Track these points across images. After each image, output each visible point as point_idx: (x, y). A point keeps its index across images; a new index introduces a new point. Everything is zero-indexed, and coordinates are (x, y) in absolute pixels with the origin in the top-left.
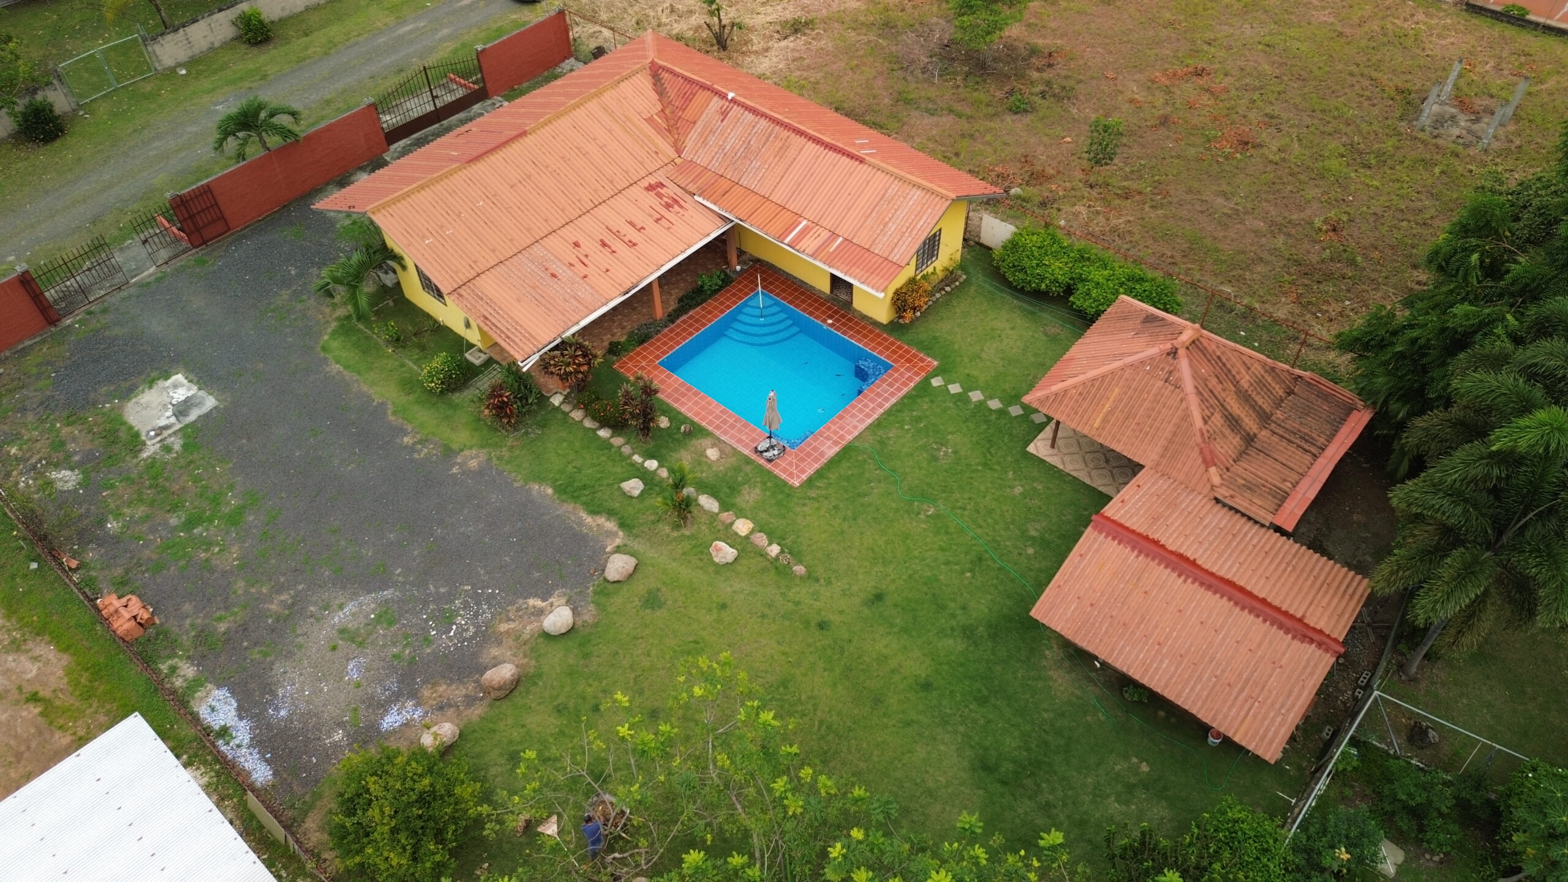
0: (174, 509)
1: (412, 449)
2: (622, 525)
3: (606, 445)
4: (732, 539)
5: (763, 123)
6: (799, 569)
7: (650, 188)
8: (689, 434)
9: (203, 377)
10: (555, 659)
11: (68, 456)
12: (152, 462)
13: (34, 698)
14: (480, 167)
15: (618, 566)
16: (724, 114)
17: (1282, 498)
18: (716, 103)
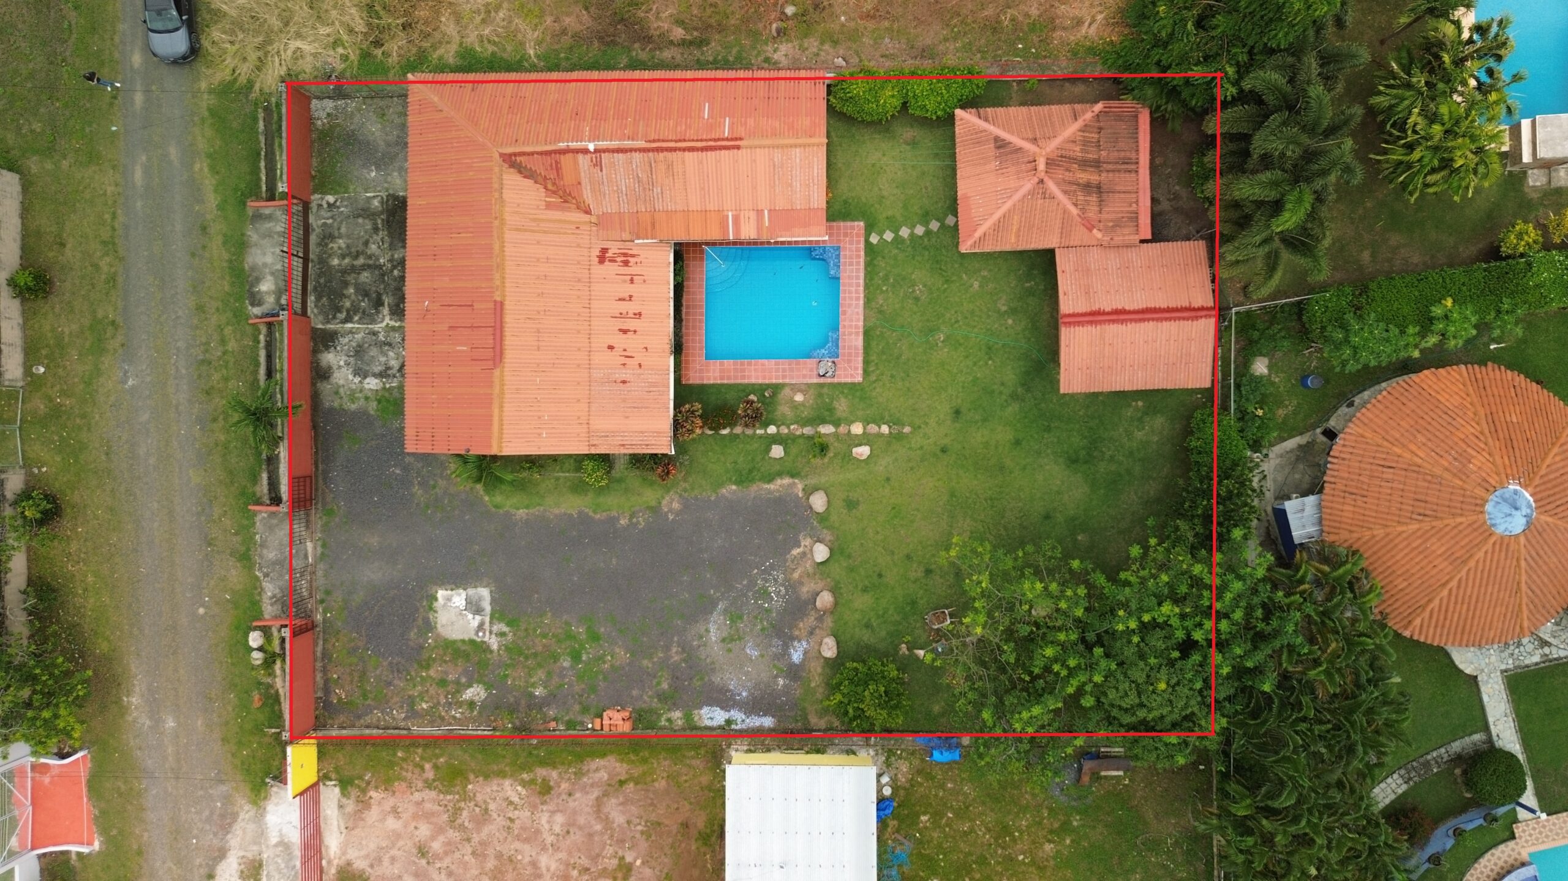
0: (556, 659)
1: (632, 524)
2: (792, 476)
3: (733, 437)
4: (860, 441)
5: (637, 156)
6: (907, 430)
7: (602, 259)
8: (774, 395)
9: (457, 581)
10: (837, 570)
11: (457, 682)
12: (506, 648)
13: (622, 783)
15: (818, 502)
16: (598, 164)
17: (1135, 218)
18: (583, 161)
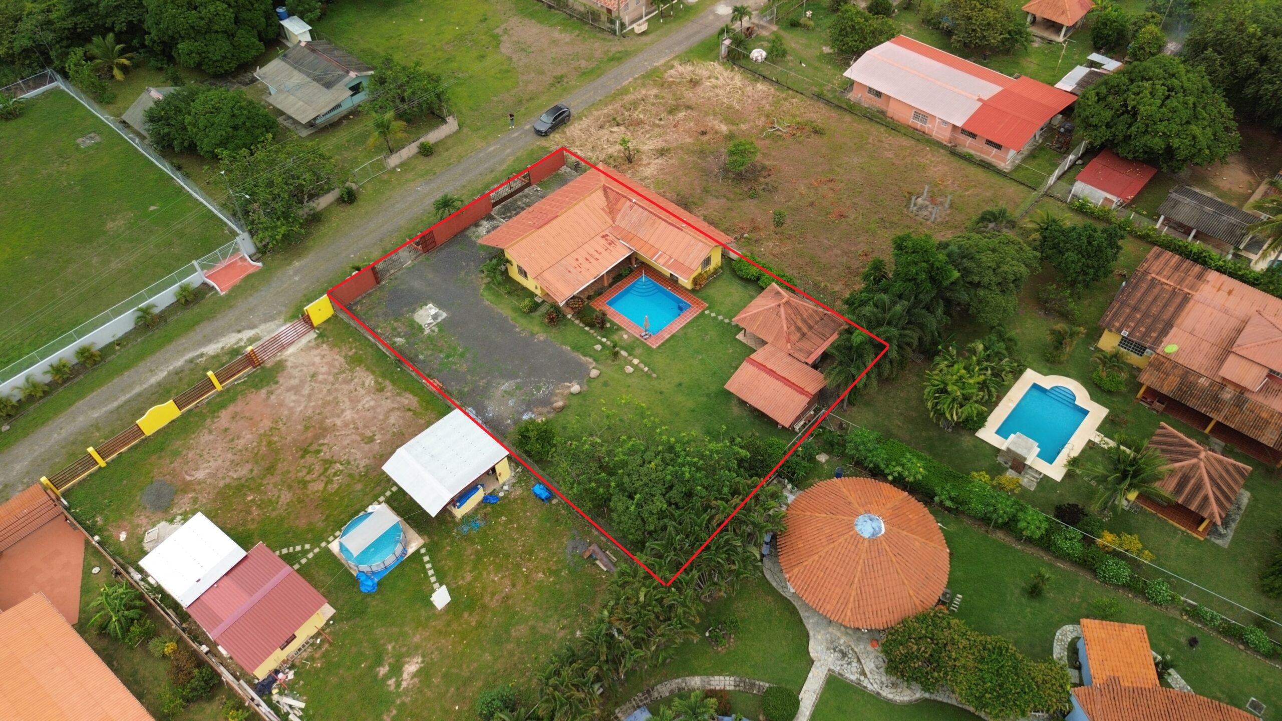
0: (441, 351)
1: (520, 333)
2: (595, 360)
3: (588, 333)
4: (632, 365)
5: (646, 212)
6: (654, 375)
7: (603, 237)
8: (617, 330)
9: (440, 305)
10: (575, 401)
11: (399, 333)
12: (429, 336)
13: (409, 410)
14: (542, 230)
15: (594, 373)
16: (631, 208)
17: (810, 353)
18: (628, 203)
